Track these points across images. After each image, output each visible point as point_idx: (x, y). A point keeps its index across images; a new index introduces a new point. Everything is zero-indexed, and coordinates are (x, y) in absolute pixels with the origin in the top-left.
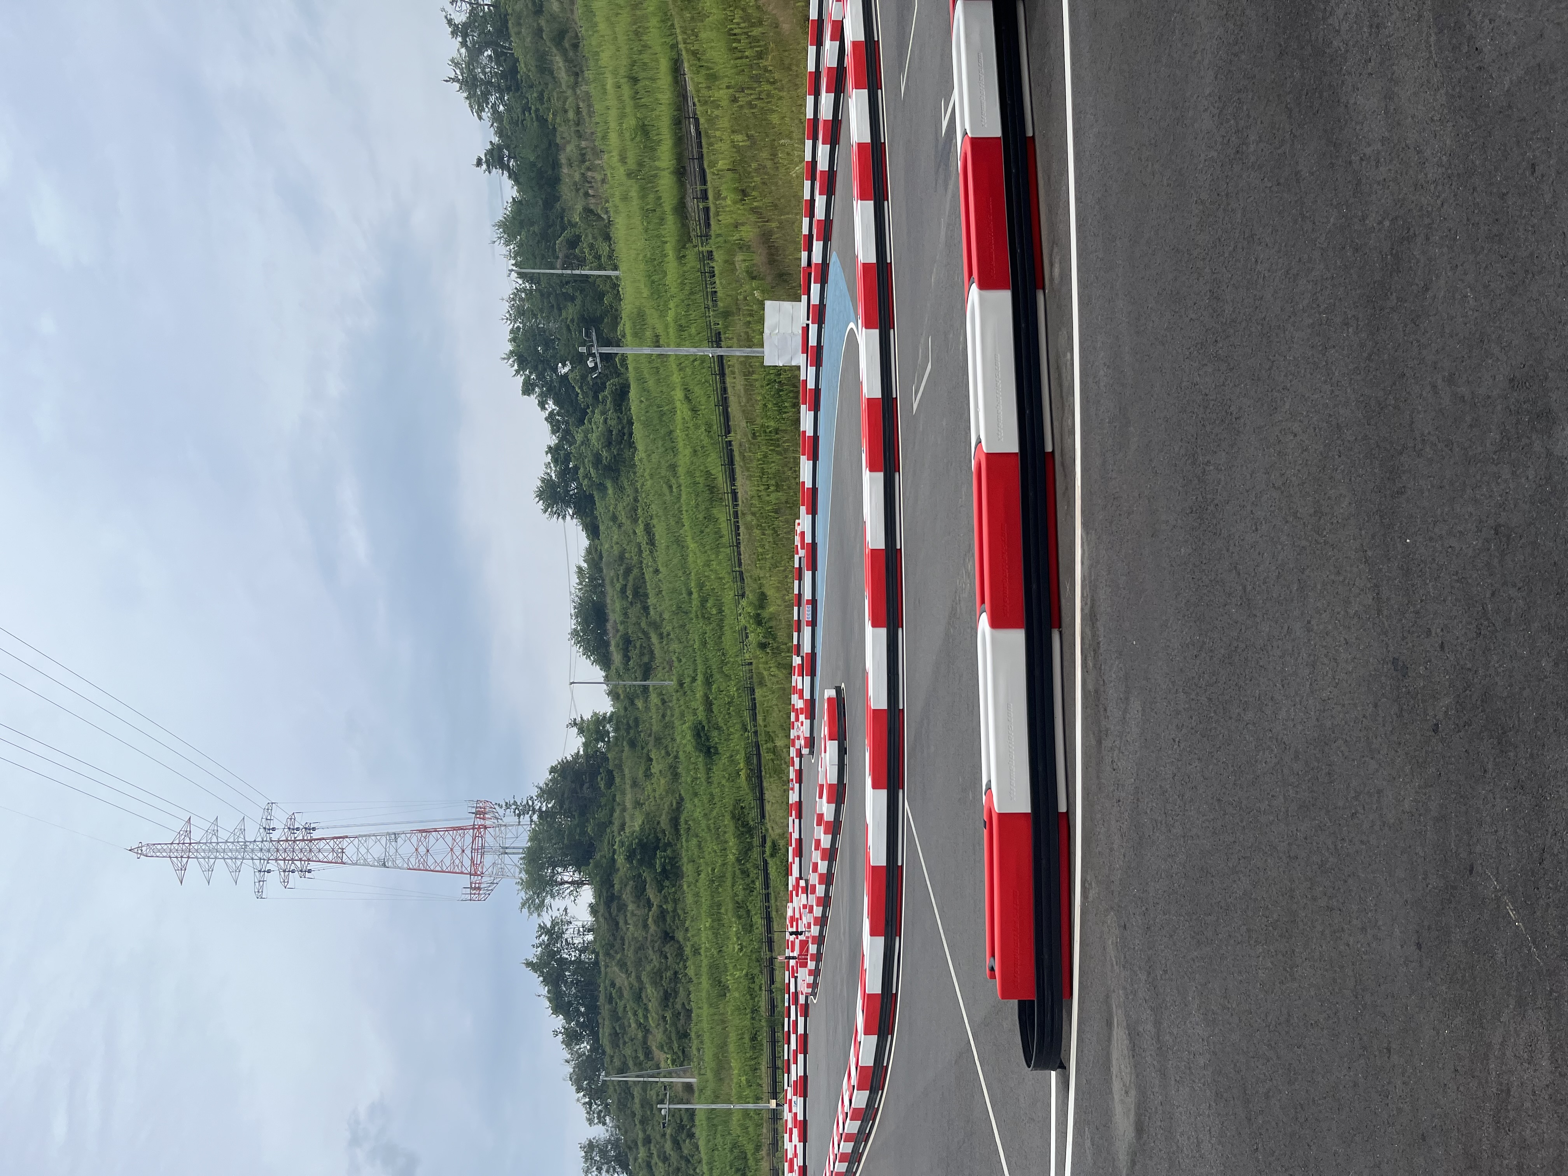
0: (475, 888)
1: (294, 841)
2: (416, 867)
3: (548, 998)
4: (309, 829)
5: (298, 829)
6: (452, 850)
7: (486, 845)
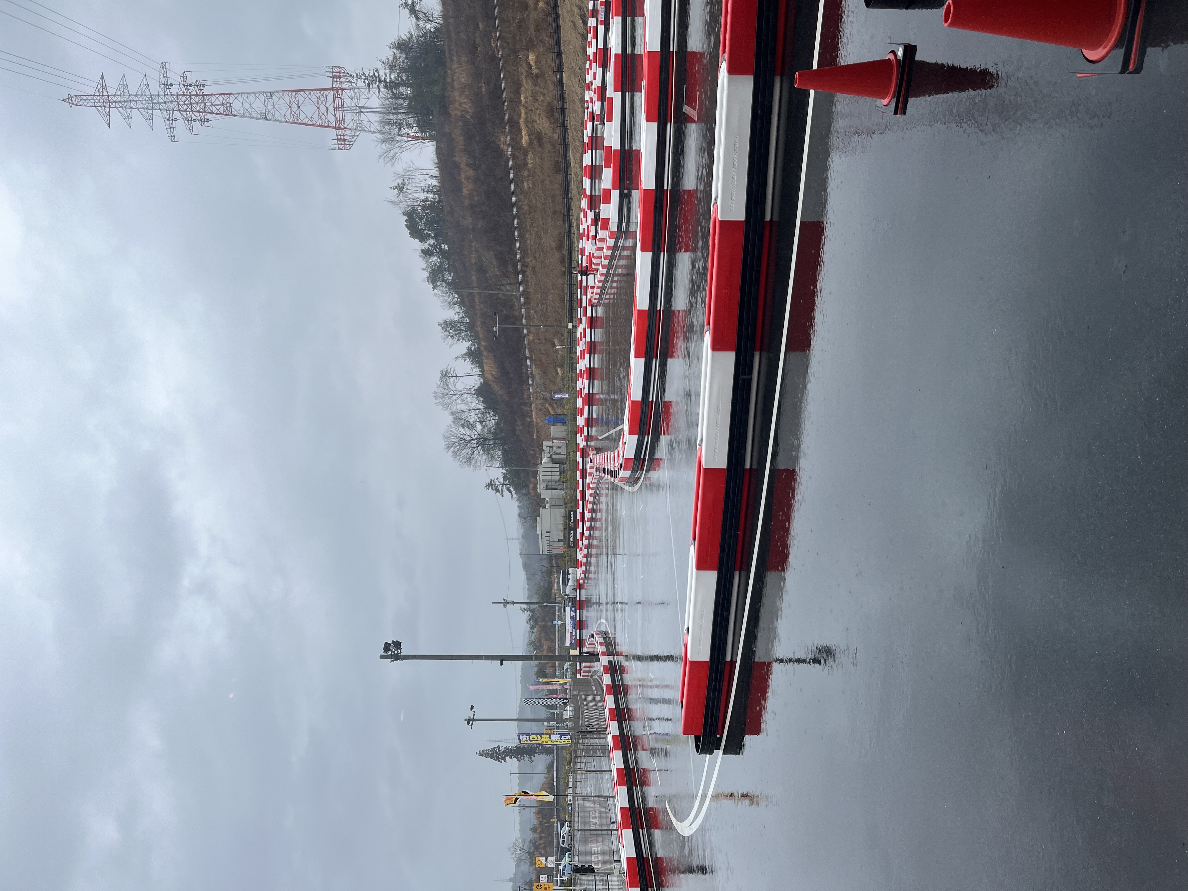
0: (341, 140)
1: (190, 96)
2: (292, 120)
3: (406, 225)
4: (200, 86)
5: (191, 85)
6: (318, 108)
7: (345, 105)
